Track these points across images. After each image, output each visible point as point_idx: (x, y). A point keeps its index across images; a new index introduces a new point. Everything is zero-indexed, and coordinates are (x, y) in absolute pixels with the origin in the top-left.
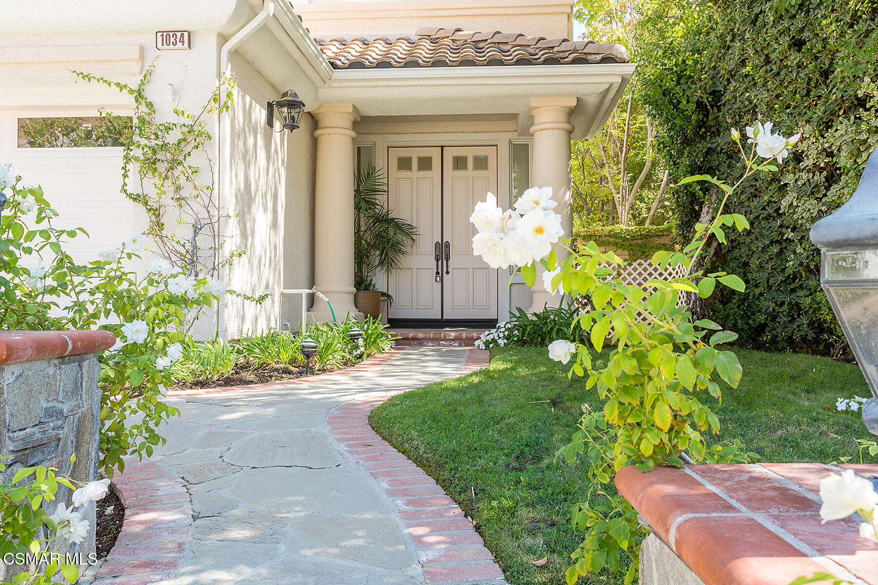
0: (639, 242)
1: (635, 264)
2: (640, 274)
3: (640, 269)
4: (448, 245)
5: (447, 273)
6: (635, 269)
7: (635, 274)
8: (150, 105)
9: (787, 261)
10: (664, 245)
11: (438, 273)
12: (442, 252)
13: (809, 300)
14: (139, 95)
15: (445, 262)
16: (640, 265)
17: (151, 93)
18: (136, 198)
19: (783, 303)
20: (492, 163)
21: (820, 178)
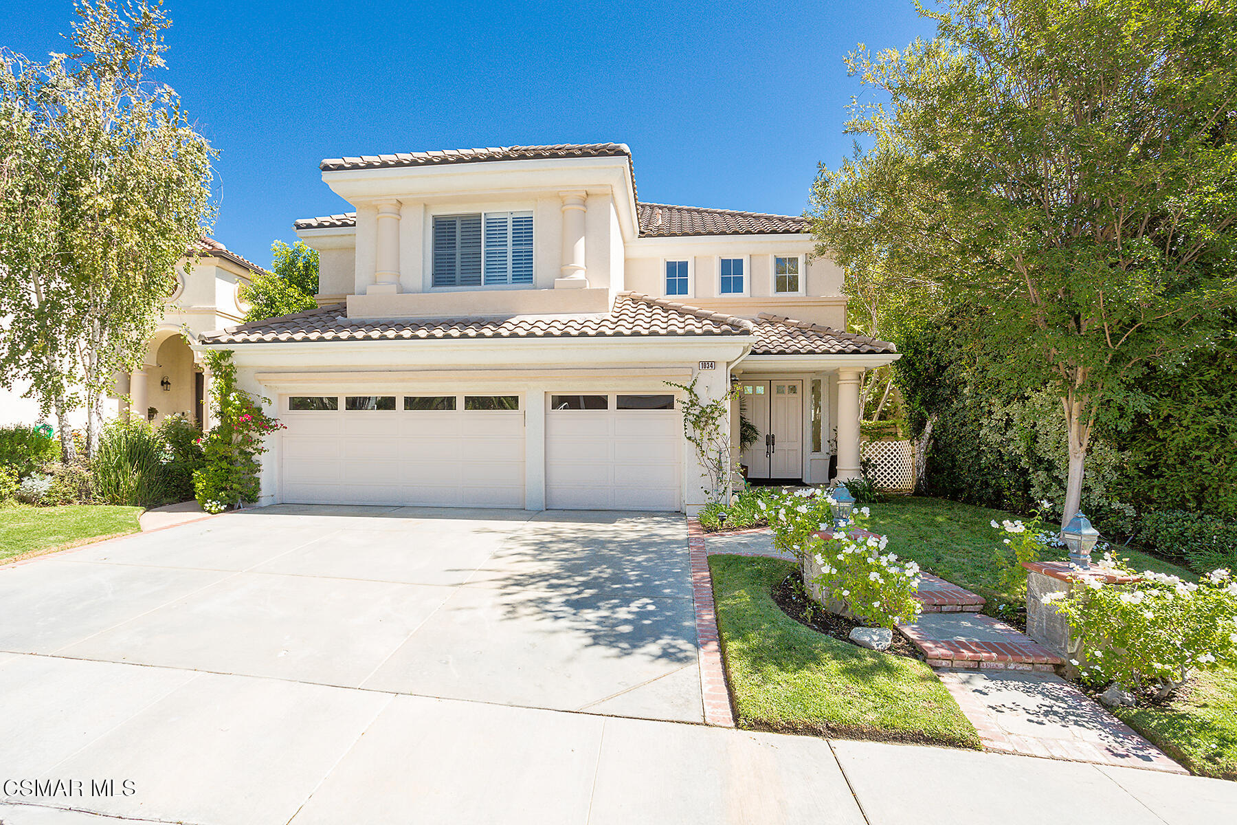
0: (876, 431)
1: (873, 444)
2: (876, 450)
3: (877, 447)
4: (773, 437)
5: (773, 452)
6: (873, 447)
7: (873, 450)
8: (695, 395)
9: (981, 460)
10: (891, 433)
11: (767, 452)
12: (770, 440)
13: (994, 481)
14: (691, 391)
15: (772, 446)
16: (877, 444)
17: (695, 389)
18: (689, 438)
19: (978, 480)
20: (799, 389)
21: (1002, 424)
